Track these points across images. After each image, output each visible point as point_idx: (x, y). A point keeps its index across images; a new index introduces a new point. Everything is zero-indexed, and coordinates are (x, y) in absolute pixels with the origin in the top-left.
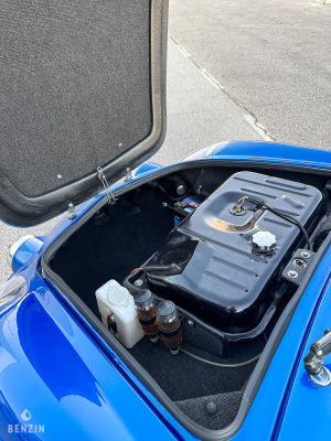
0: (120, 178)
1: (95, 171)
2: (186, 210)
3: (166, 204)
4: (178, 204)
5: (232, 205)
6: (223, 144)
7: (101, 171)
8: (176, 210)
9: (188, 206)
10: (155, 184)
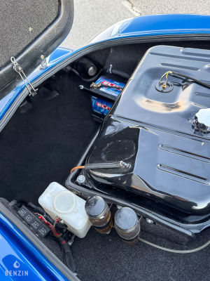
0: (35, 67)
1: (9, 62)
2: (101, 89)
3: (82, 87)
4: (94, 85)
5: (157, 82)
6: (128, 21)
7: (15, 62)
8: (93, 90)
9: (102, 86)
10: (69, 68)
